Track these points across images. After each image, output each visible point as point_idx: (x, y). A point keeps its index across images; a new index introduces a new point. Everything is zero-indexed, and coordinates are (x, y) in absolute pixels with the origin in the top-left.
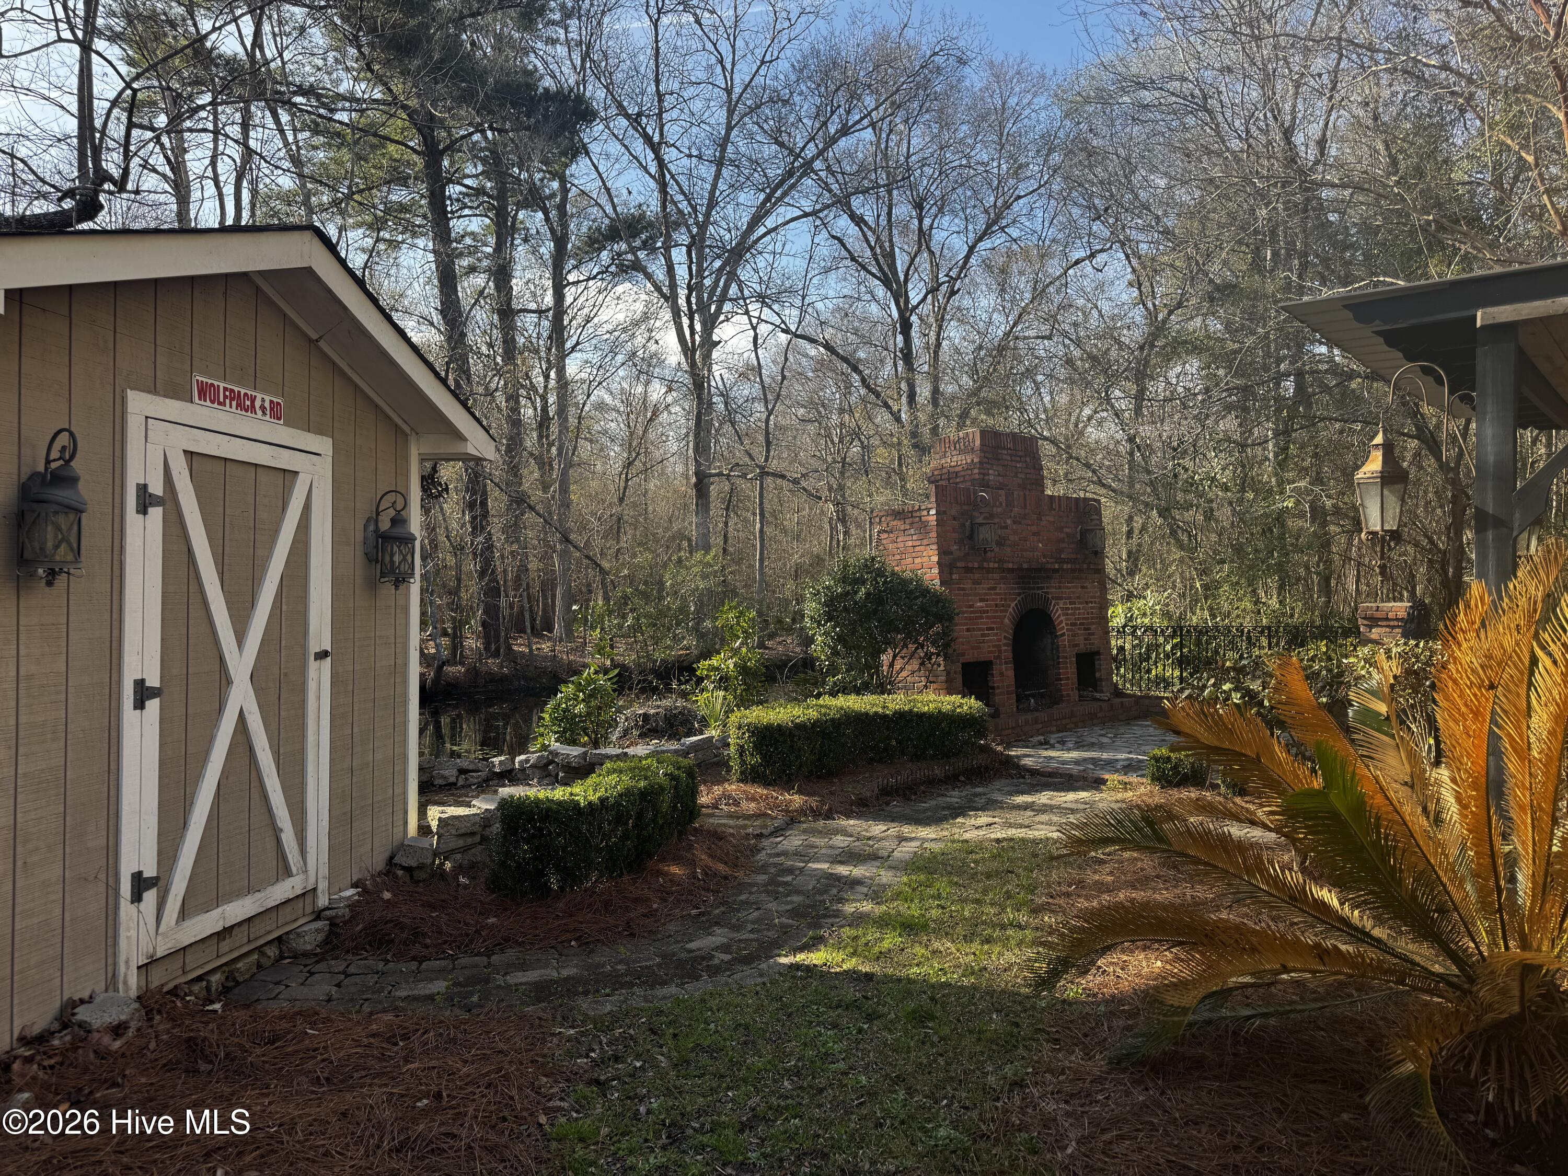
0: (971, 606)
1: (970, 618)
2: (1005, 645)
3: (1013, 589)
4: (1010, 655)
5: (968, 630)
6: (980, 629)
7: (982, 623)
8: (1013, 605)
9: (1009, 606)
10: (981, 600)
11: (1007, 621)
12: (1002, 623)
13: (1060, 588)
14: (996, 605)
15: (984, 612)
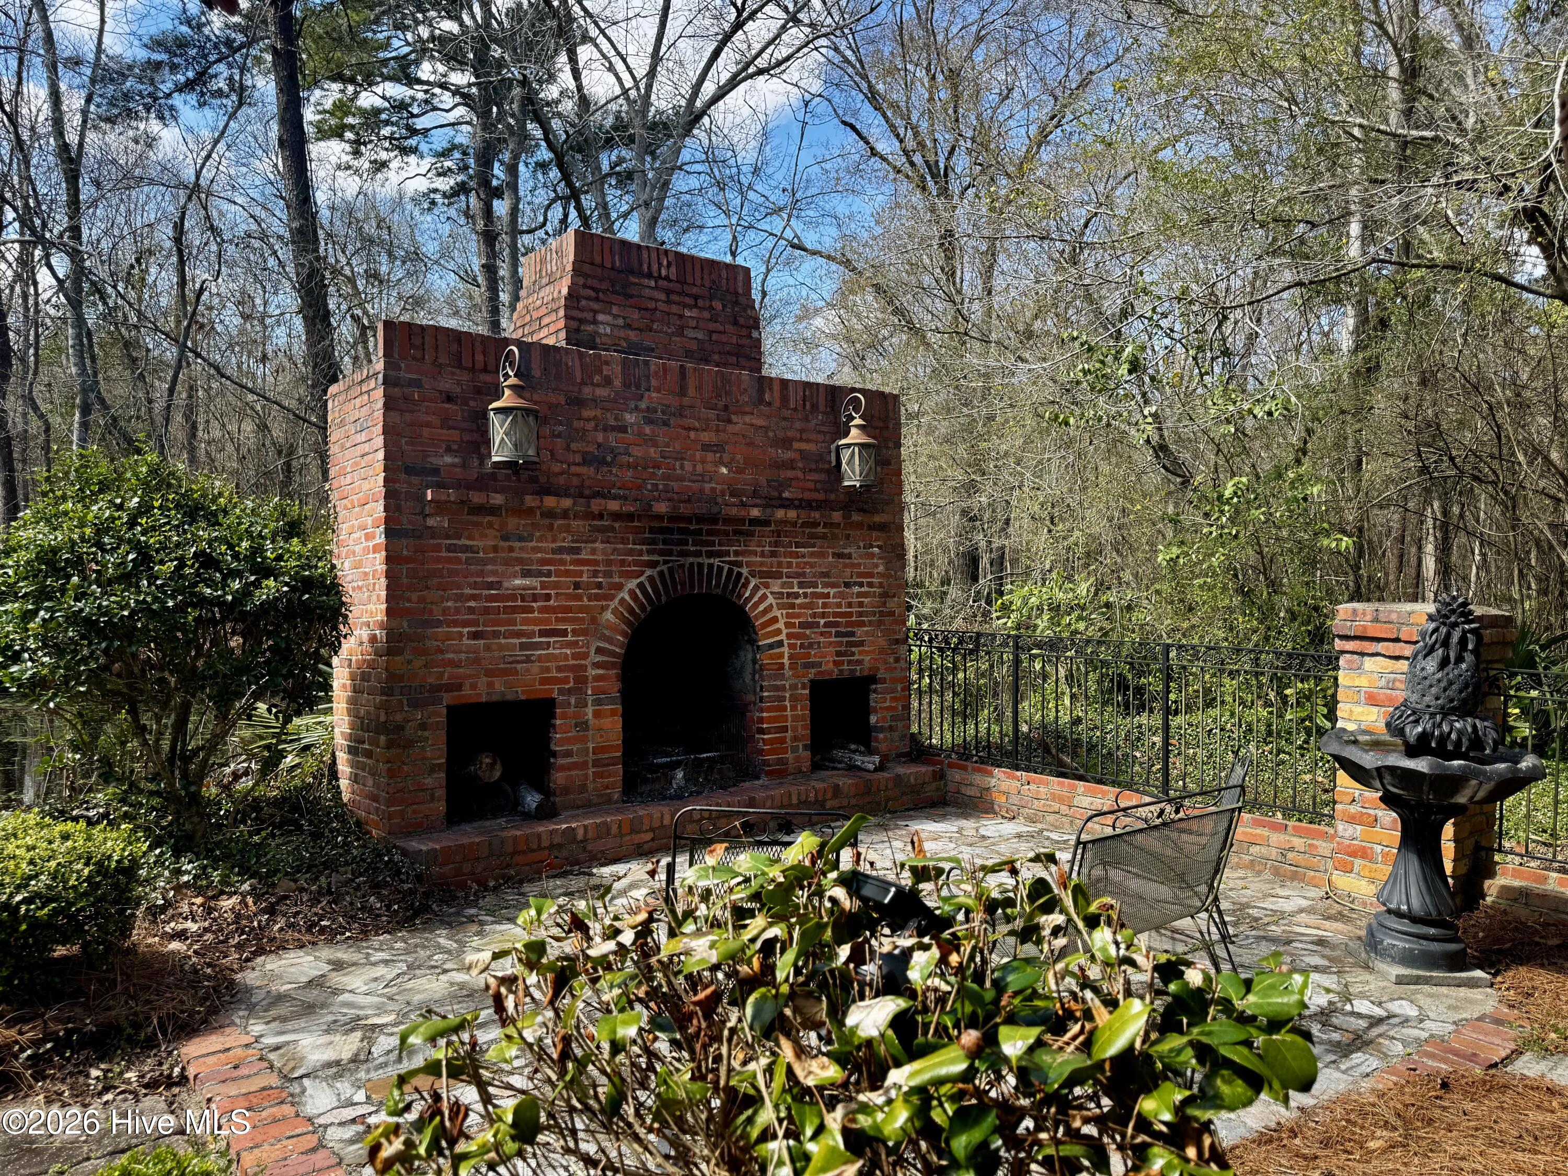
0: (490, 586)
1: (486, 611)
2: (597, 665)
3: (631, 552)
4: (614, 687)
5: (475, 636)
6: (519, 634)
7: (525, 622)
8: (632, 584)
9: (620, 587)
10: (526, 574)
11: (609, 616)
12: (594, 620)
13: (773, 554)
14: (577, 586)
15: (535, 598)
